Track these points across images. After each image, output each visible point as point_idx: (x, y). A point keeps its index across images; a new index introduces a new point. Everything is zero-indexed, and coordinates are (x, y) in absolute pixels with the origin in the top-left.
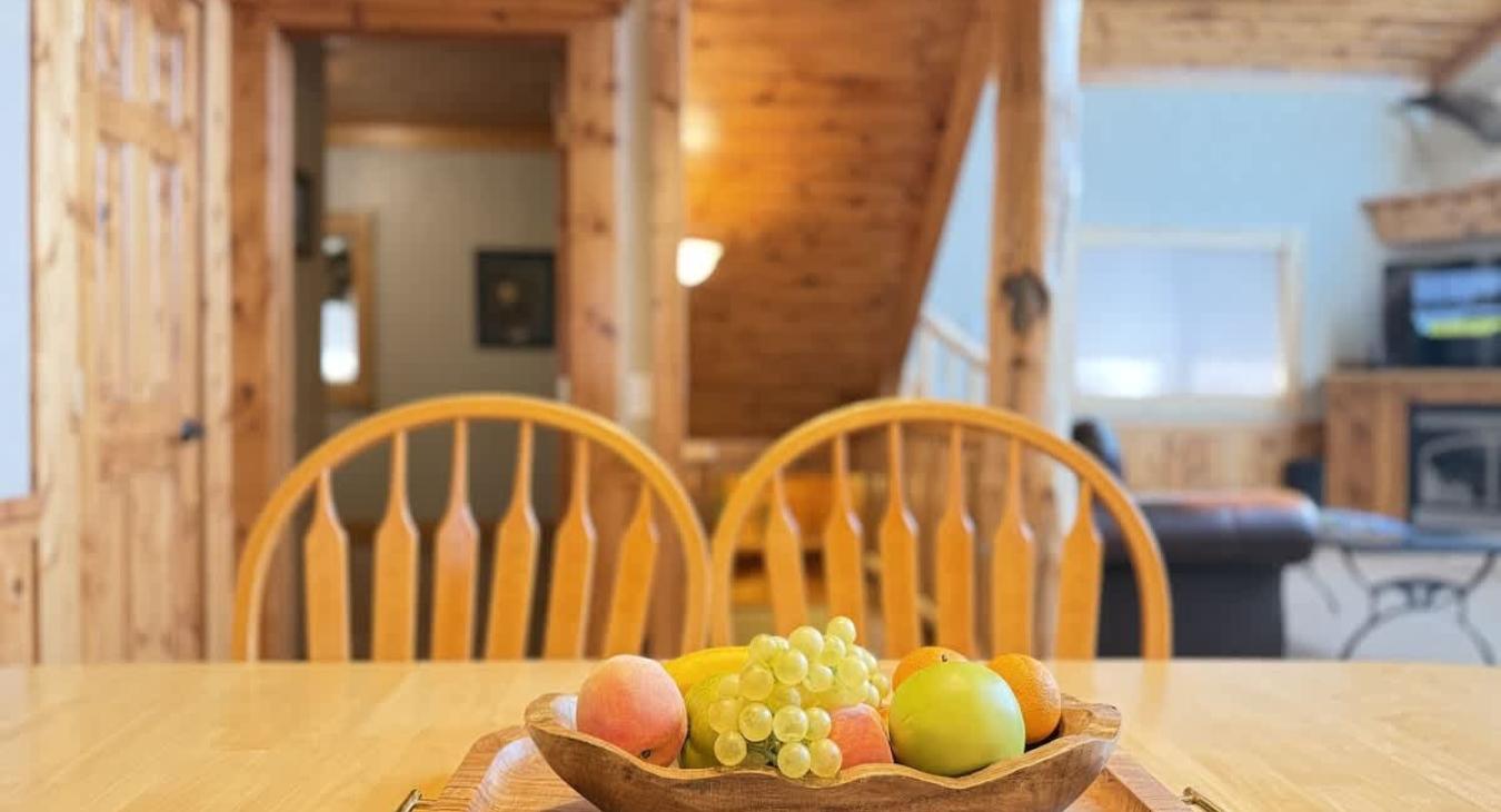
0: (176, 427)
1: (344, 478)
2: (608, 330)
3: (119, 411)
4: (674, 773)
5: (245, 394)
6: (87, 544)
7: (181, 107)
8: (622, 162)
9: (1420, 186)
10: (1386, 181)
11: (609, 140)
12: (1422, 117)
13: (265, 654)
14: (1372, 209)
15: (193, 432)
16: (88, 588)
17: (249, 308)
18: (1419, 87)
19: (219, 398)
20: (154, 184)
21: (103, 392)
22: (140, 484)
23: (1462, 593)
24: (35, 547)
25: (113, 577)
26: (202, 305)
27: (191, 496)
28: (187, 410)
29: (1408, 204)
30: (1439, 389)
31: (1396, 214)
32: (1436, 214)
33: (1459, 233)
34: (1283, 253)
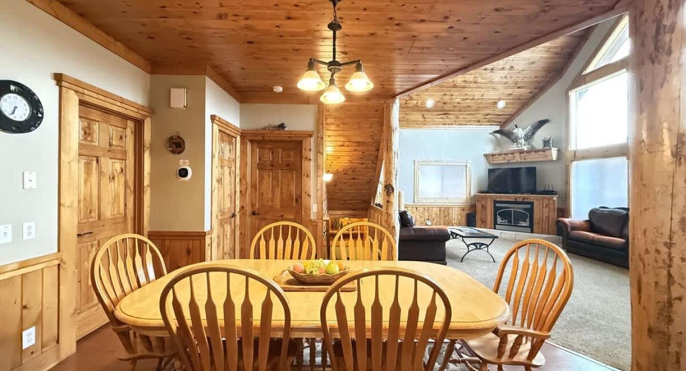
0: (231, 215)
1: (265, 233)
2: (309, 195)
3: (223, 213)
4: (303, 274)
5: (242, 208)
6: (218, 237)
7: (233, 157)
8: (312, 163)
9: (498, 152)
10: (489, 149)
11: (310, 160)
12: (498, 135)
13: (255, 258)
14: (486, 156)
15: (234, 216)
16: (218, 245)
17: (243, 192)
18: (498, 128)
19: (238, 209)
20: (228, 171)
21: (220, 211)
22: (225, 226)
23: (487, 246)
24: (211, 238)
25: (221, 242)
26: (235, 192)
27: (233, 228)
28: (233, 212)
29: (495, 155)
30: (501, 198)
31: (492, 157)
32: (501, 158)
33: (506, 162)
34: (466, 166)
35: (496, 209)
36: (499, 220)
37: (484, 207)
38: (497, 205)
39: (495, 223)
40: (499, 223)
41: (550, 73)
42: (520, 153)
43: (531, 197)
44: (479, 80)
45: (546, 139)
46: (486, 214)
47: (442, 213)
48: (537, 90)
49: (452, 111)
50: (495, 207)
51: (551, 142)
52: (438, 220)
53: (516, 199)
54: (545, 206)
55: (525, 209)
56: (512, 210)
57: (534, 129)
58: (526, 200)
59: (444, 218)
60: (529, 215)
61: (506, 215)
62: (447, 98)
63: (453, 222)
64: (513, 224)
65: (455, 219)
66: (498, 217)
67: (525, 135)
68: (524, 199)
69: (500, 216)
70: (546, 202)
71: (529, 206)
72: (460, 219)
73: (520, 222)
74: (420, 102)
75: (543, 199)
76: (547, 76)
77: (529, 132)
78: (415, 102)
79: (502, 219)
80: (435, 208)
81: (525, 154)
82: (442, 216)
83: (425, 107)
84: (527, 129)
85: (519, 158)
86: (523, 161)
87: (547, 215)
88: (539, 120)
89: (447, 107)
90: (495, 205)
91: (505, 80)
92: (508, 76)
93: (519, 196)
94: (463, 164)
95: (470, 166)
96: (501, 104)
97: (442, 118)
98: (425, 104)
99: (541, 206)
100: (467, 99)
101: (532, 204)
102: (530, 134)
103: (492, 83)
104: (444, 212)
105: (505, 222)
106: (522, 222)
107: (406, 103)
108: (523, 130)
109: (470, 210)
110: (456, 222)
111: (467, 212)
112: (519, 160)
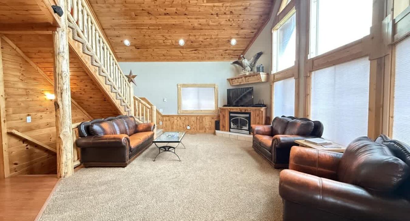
10: (231, 75)
14: (229, 80)
23: (174, 148)
29: (233, 79)
30: (233, 110)
31: (232, 81)
32: (236, 81)
33: (238, 84)
34: (215, 87)
35: (231, 117)
36: (232, 125)
37: (224, 117)
38: (232, 115)
39: (230, 128)
40: (232, 127)
41: (261, 16)
42: (245, 77)
43: (249, 109)
44: (211, 23)
45: (258, 67)
46: (225, 121)
47: (198, 121)
48: (256, 31)
49: (200, 47)
50: (230, 116)
51: (261, 68)
52: (195, 125)
53: (241, 110)
54: (257, 115)
55: (246, 118)
56: (239, 118)
57: (255, 60)
58: (246, 111)
59: (199, 124)
60: (248, 122)
61: (236, 122)
62: (192, 38)
63: (206, 127)
64: (239, 128)
65: (207, 125)
66: (232, 123)
67: (250, 64)
68: (245, 110)
69: (233, 123)
70: (257, 112)
71: (248, 115)
72: (211, 124)
73: (243, 127)
74: (174, 41)
75: (256, 110)
76: (260, 18)
77: (253, 62)
78: (170, 41)
79: (234, 125)
80: (193, 118)
81: (248, 78)
82: (198, 123)
83: (179, 45)
84: (252, 59)
85: (245, 81)
86: (247, 83)
87: (258, 122)
88: (258, 53)
89: (195, 44)
90: (230, 114)
91: (230, 23)
92: (231, 20)
93: (243, 109)
94: (213, 86)
95: (217, 88)
96: (234, 42)
97: (195, 53)
98: (178, 43)
99: (255, 115)
100: (207, 38)
101: (250, 114)
102: (253, 63)
103: (221, 25)
104: (199, 120)
105: (235, 127)
106: (244, 127)
107: (164, 42)
108: (248, 60)
109: (217, 118)
110: (208, 127)
111: (216, 120)
112: (245, 82)
